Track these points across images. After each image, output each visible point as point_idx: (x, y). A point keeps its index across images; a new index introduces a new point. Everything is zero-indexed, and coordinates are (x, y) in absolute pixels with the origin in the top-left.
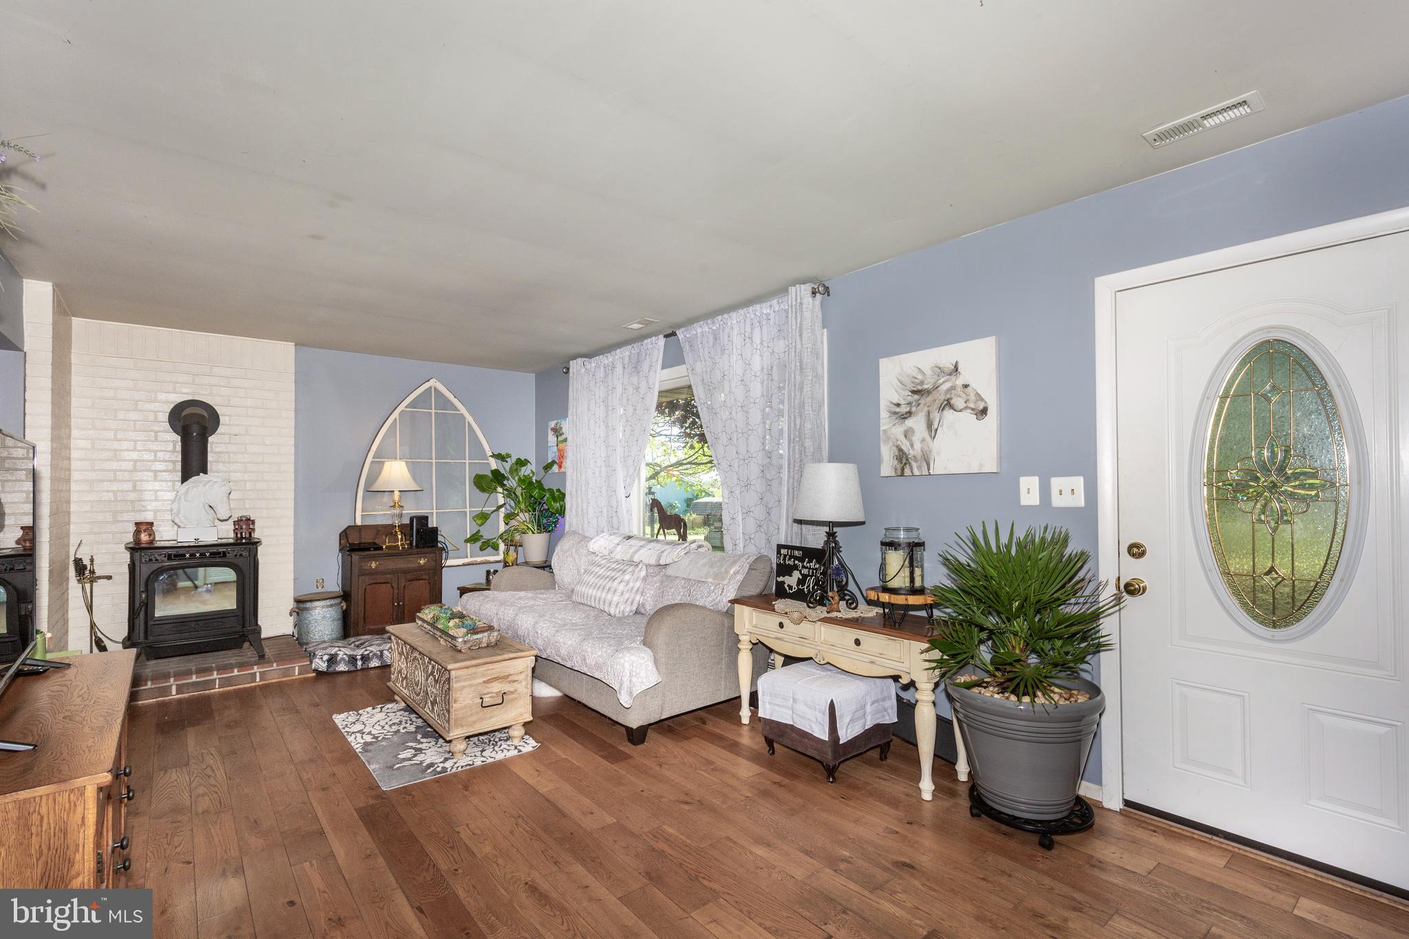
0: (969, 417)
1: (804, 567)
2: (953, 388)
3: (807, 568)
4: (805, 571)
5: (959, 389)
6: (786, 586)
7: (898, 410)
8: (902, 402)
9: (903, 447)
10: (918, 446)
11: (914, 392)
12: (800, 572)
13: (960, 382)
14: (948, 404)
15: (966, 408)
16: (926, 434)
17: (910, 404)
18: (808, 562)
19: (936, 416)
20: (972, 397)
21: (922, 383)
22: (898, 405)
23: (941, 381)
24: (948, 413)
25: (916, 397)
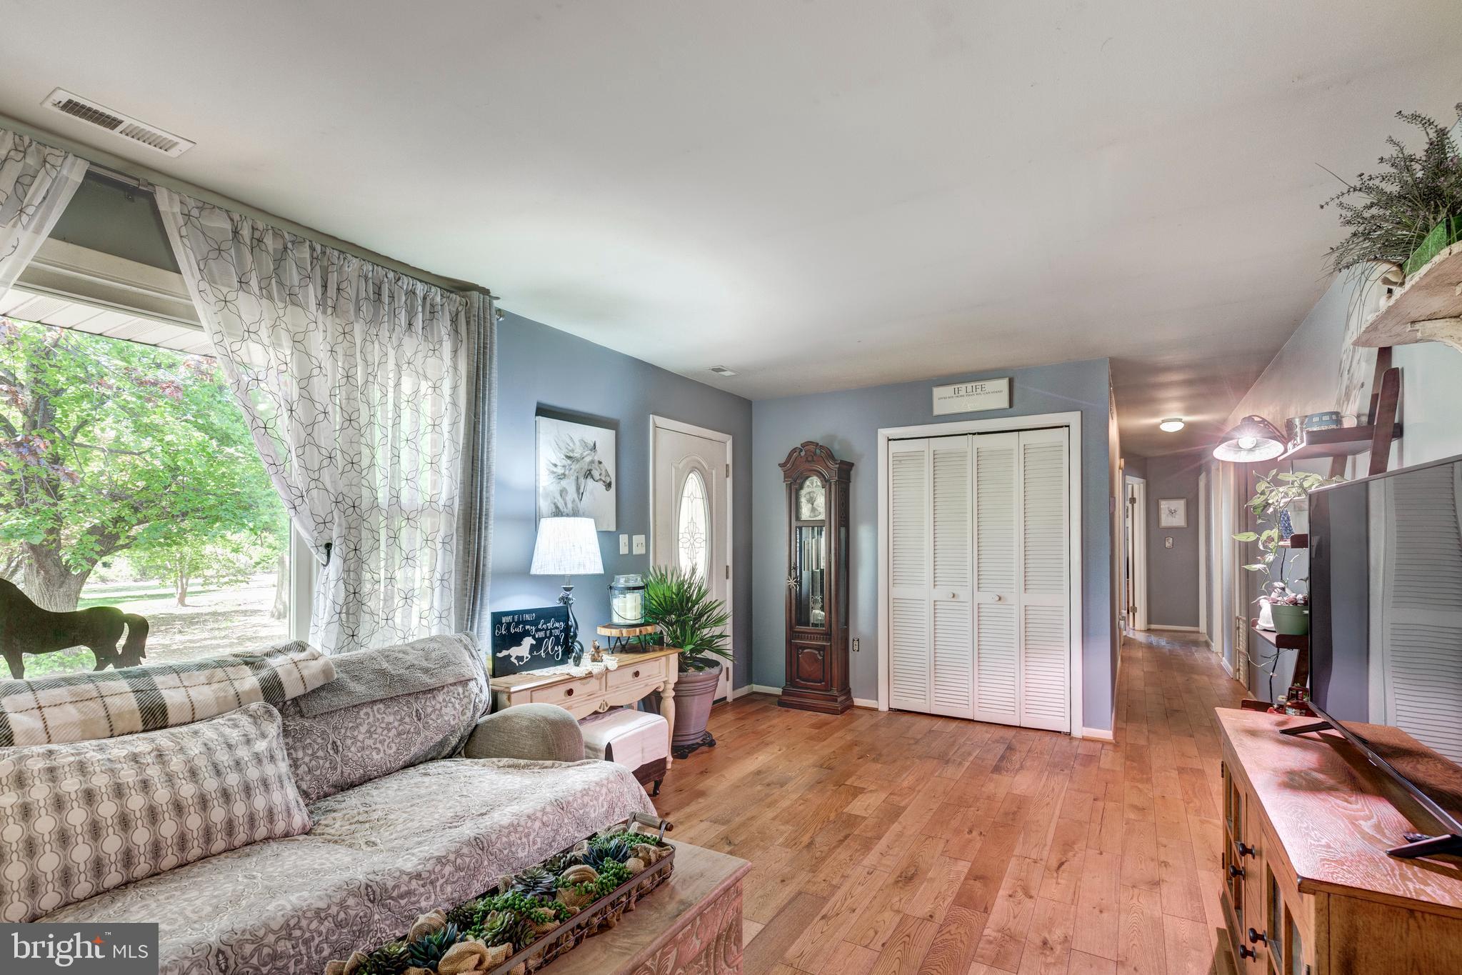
0: (600, 486)
1: (538, 630)
2: (592, 462)
3: (543, 630)
4: (541, 634)
5: (597, 463)
6: (513, 659)
7: (555, 470)
8: (558, 464)
9: (559, 505)
10: (570, 505)
11: (569, 457)
12: (534, 637)
13: (596, 458)
14: (589, 474)
15: (601, 479)
16: (575, 496)
17: (564, 466)
18: (544, 623)
19: (582, 480)
20: (604, 473)
21: (573, 451)
22: (555, 465)
23: (585, 454)
24: (590, 481)
25: (569, 462)
